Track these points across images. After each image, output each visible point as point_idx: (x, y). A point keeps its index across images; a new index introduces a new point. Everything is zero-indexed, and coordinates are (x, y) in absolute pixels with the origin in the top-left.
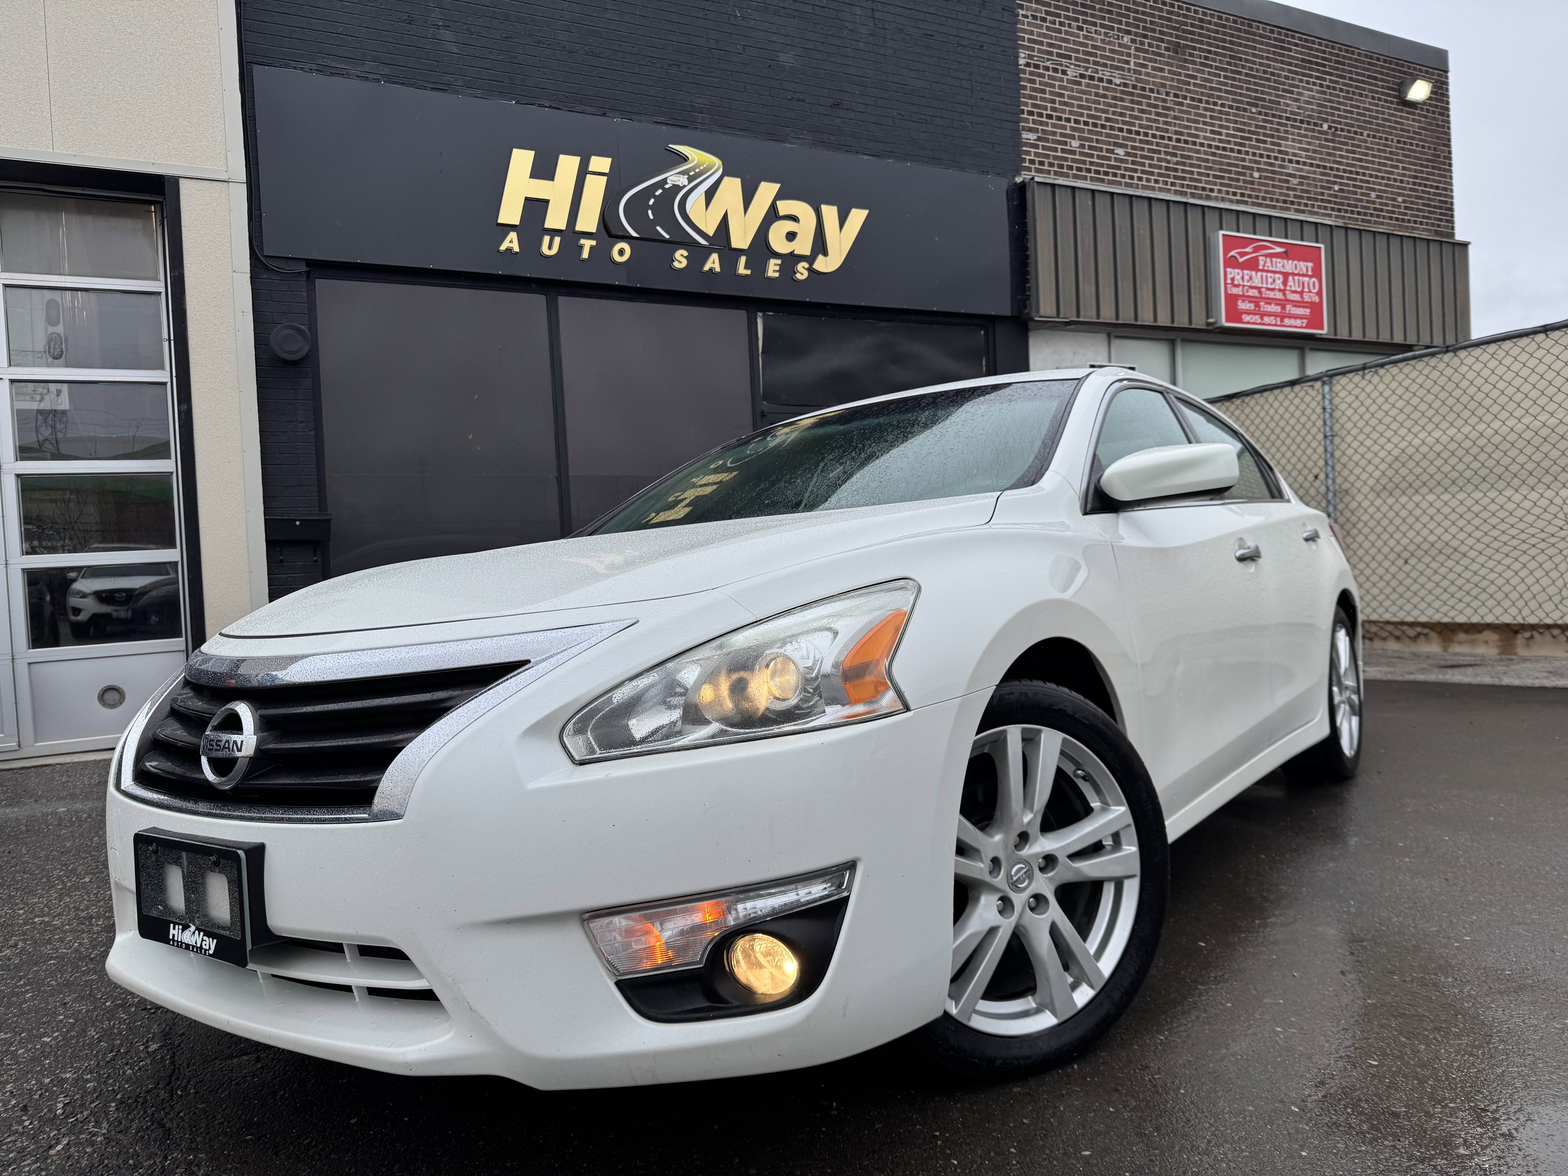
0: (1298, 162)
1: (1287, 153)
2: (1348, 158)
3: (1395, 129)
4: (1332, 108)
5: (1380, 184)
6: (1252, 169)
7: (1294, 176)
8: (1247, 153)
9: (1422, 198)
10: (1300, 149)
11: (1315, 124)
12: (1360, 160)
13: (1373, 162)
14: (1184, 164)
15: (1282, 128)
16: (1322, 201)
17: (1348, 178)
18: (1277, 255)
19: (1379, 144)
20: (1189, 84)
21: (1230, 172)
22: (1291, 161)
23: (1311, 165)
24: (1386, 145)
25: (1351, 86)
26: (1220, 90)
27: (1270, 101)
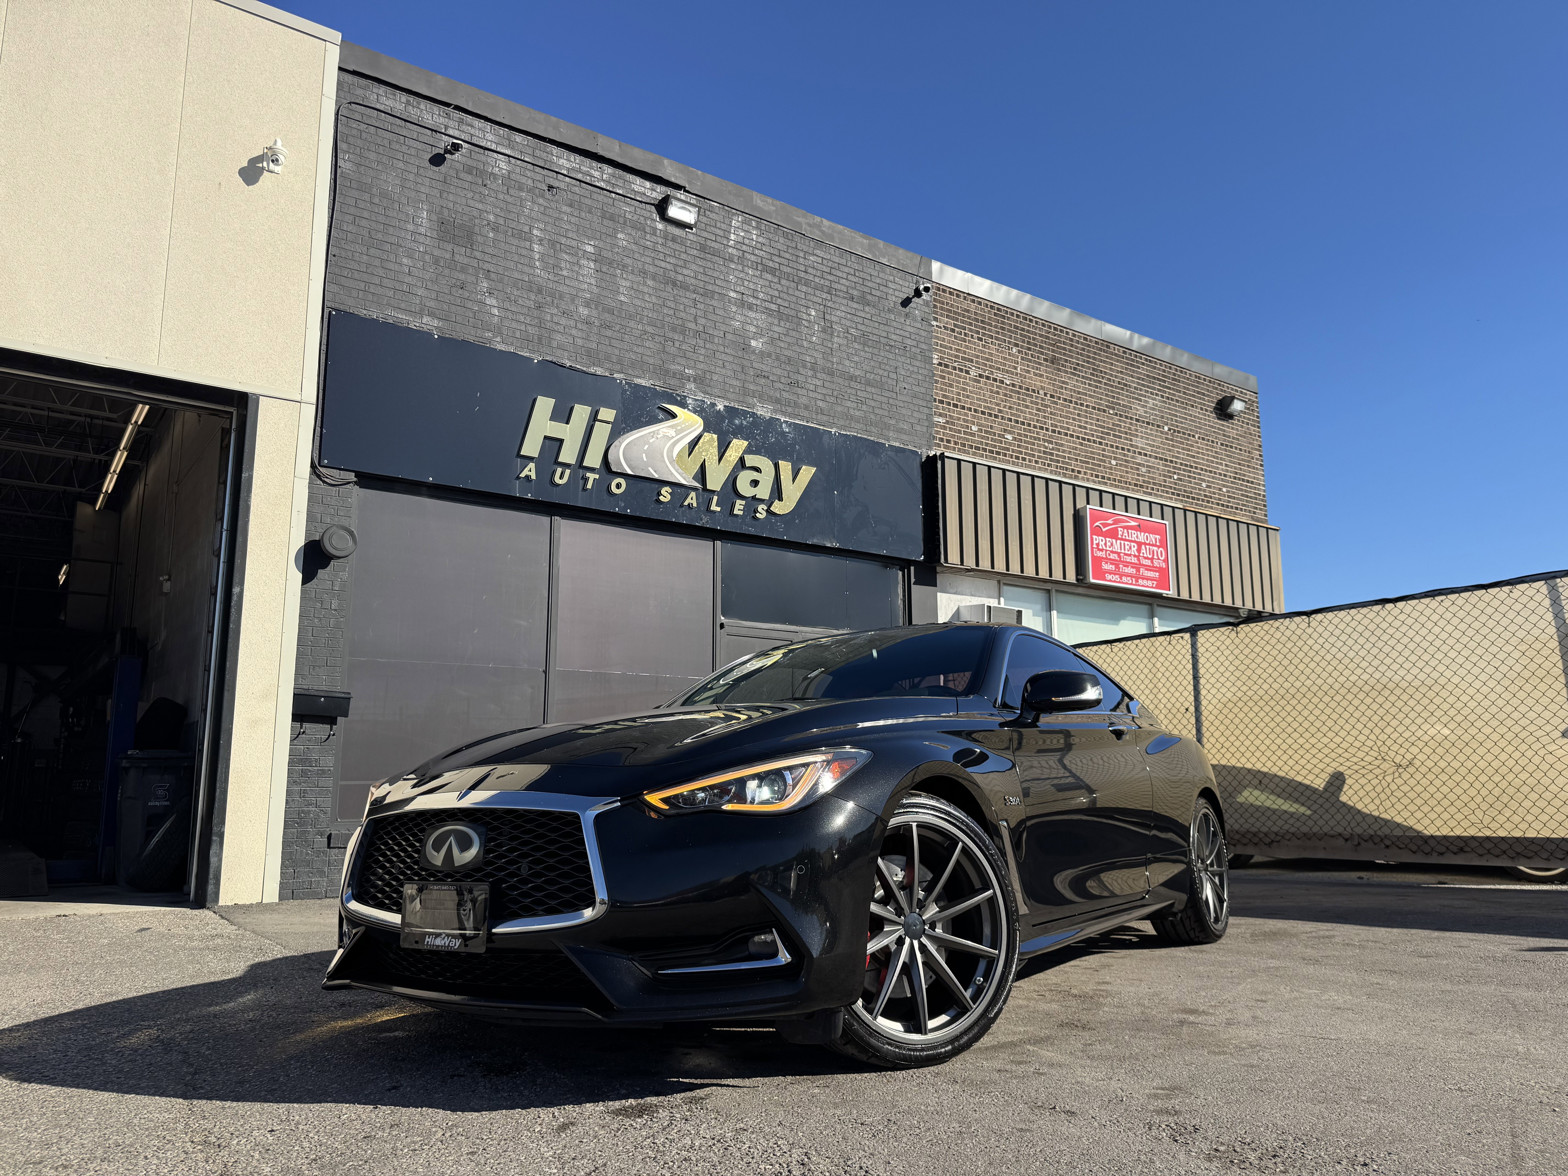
0: (1146, 455)
1: (1137, 447)
2: (1184, 454)
3: (1219, 434)
4: (1170, 414)
5: (1209, 477)
6: (1110, 457)
7: (1143, 465)
8: (1107, 445)
9: (1242, 490)
10: (1147, 444)
11: (1158, 426)
12: (1194, 457)
13: (1203, 459)
14: (1059, 450)
15: (1133, 428)
16: (1164, 486)
17: (1184, 470)
18: (1132, 528)
19: (1207, 445)
20: (1062, 388)
21: (1094, 459)
22: (1140, 453)
23: (1156, 458)
24: (1213, 447)
25: (1185, 399)
26: (1086, 394)
27: (1124, 406)
